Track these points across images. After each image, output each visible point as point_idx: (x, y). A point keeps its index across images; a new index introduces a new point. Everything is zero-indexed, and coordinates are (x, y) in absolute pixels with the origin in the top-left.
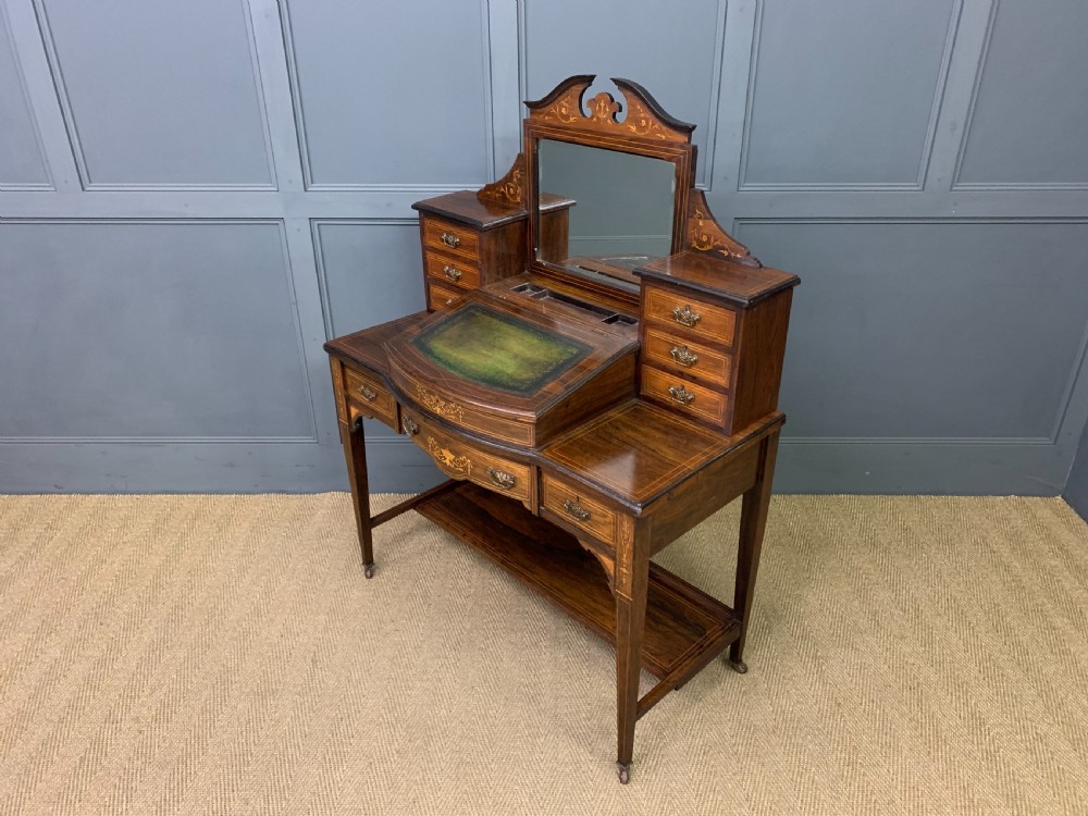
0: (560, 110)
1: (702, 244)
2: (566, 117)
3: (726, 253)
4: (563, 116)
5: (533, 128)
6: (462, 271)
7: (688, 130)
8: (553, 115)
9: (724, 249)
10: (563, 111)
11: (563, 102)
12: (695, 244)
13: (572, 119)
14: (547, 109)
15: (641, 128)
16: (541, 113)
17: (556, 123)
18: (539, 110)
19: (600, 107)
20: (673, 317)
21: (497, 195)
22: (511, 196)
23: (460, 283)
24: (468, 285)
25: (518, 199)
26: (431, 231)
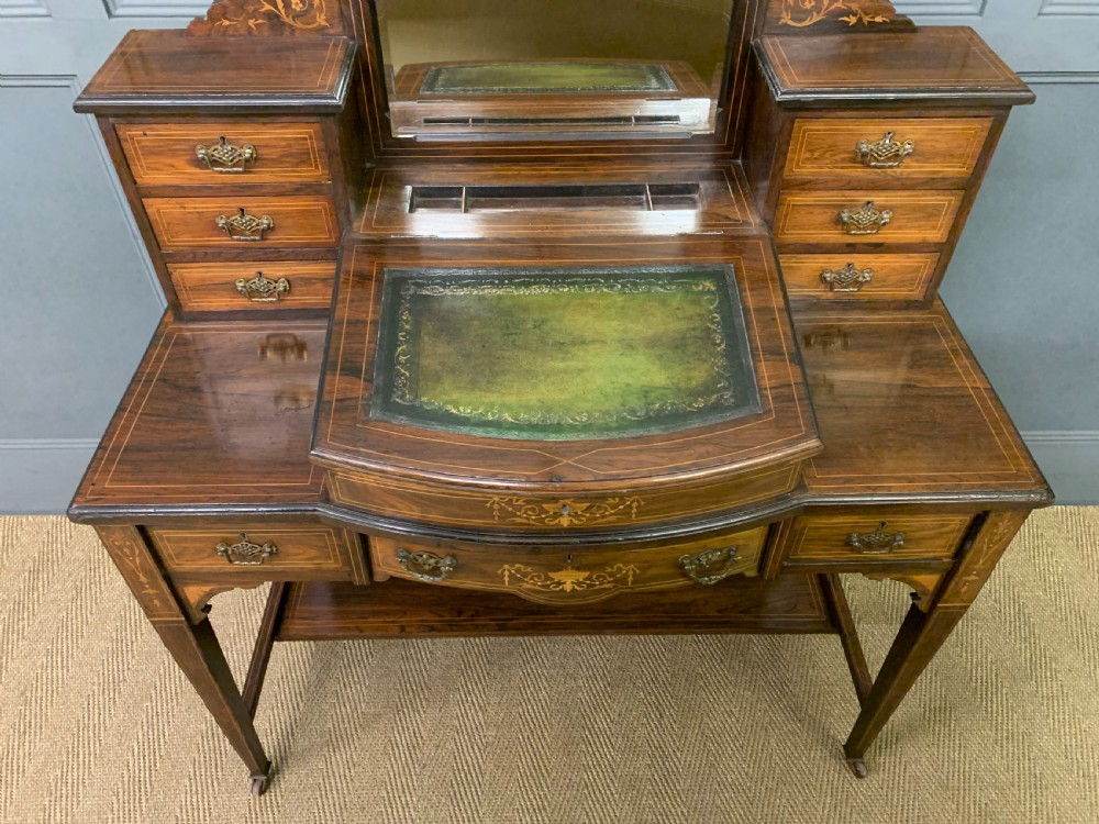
1: (799, 16)
3: (853, 20)
6: (271, 214)
9: (849, 13)
12: (787, 19)
20: (853, 160)
21: (251, 22)
22: (297, 16)
23: (274, 239)
24: (299, 238)
25: (321, 20)
26: (150, 152)
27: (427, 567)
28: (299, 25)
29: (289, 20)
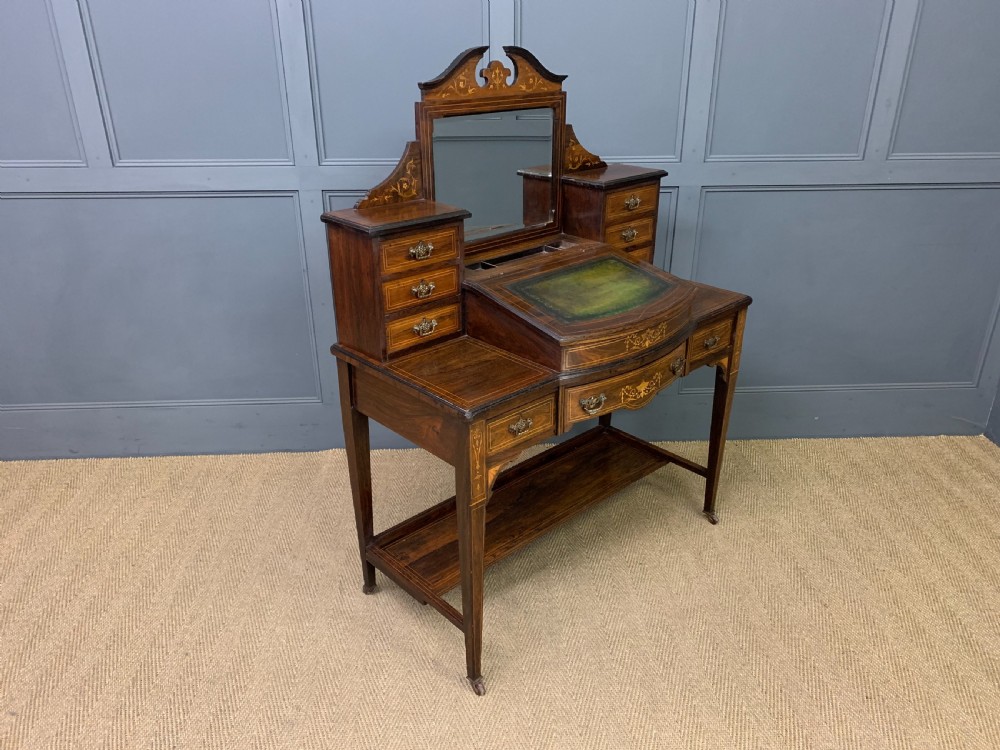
0: (458, 84)
1: (574, 165)
2: (465, 90)
3: (589, 164)
4: (460, 90)
5: (430, 109)
6: (434, 281)
7: (559, 79)
8: (452, 92)
9: (588, 161)
10: (461, 85)
11: (462, 77)
12: (570, 167)
13: (470, 91)
14: (444, 87)
15: (529, 86)
16: (437, 93)
17: (453, 99)
18: (434, 90)
19: (495, 74)
20: (624, 209)
21: (386, 197)
22: (405, 191)
23: (433, 296)
24: (445, 292)
25: (414, 192)
26: (390, 255)
27: (592, 406)
28: (405, 196)
29: (400, 194)
